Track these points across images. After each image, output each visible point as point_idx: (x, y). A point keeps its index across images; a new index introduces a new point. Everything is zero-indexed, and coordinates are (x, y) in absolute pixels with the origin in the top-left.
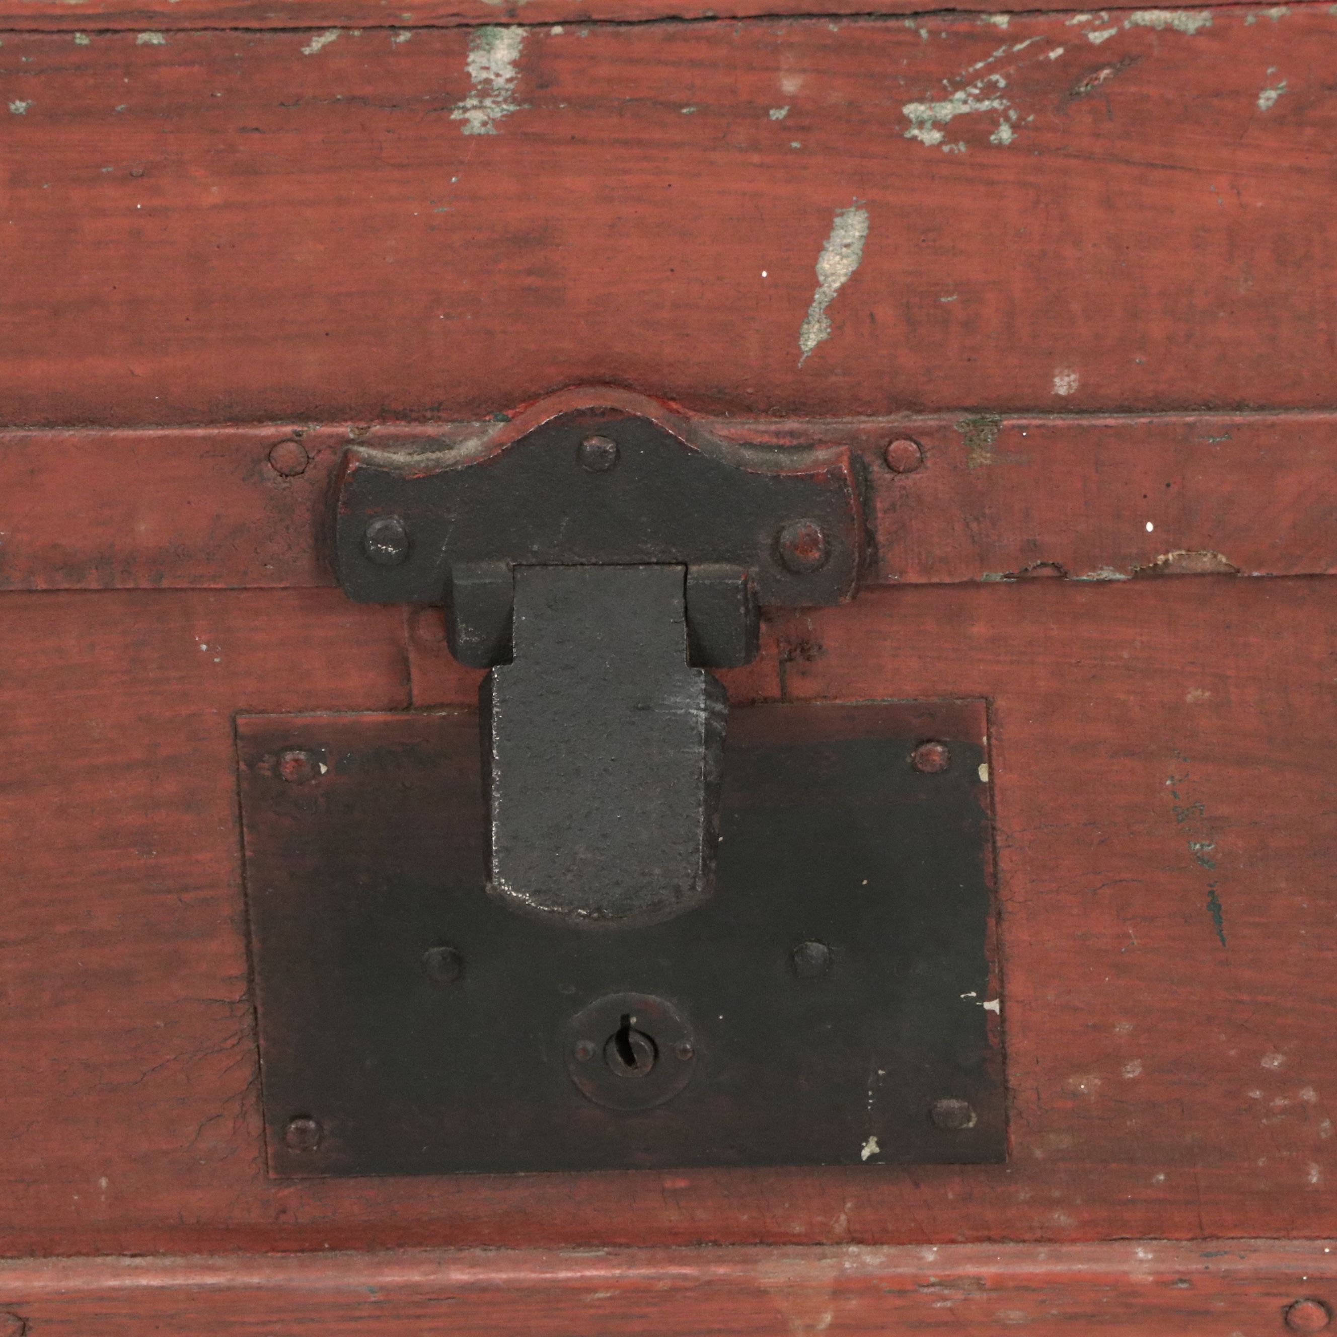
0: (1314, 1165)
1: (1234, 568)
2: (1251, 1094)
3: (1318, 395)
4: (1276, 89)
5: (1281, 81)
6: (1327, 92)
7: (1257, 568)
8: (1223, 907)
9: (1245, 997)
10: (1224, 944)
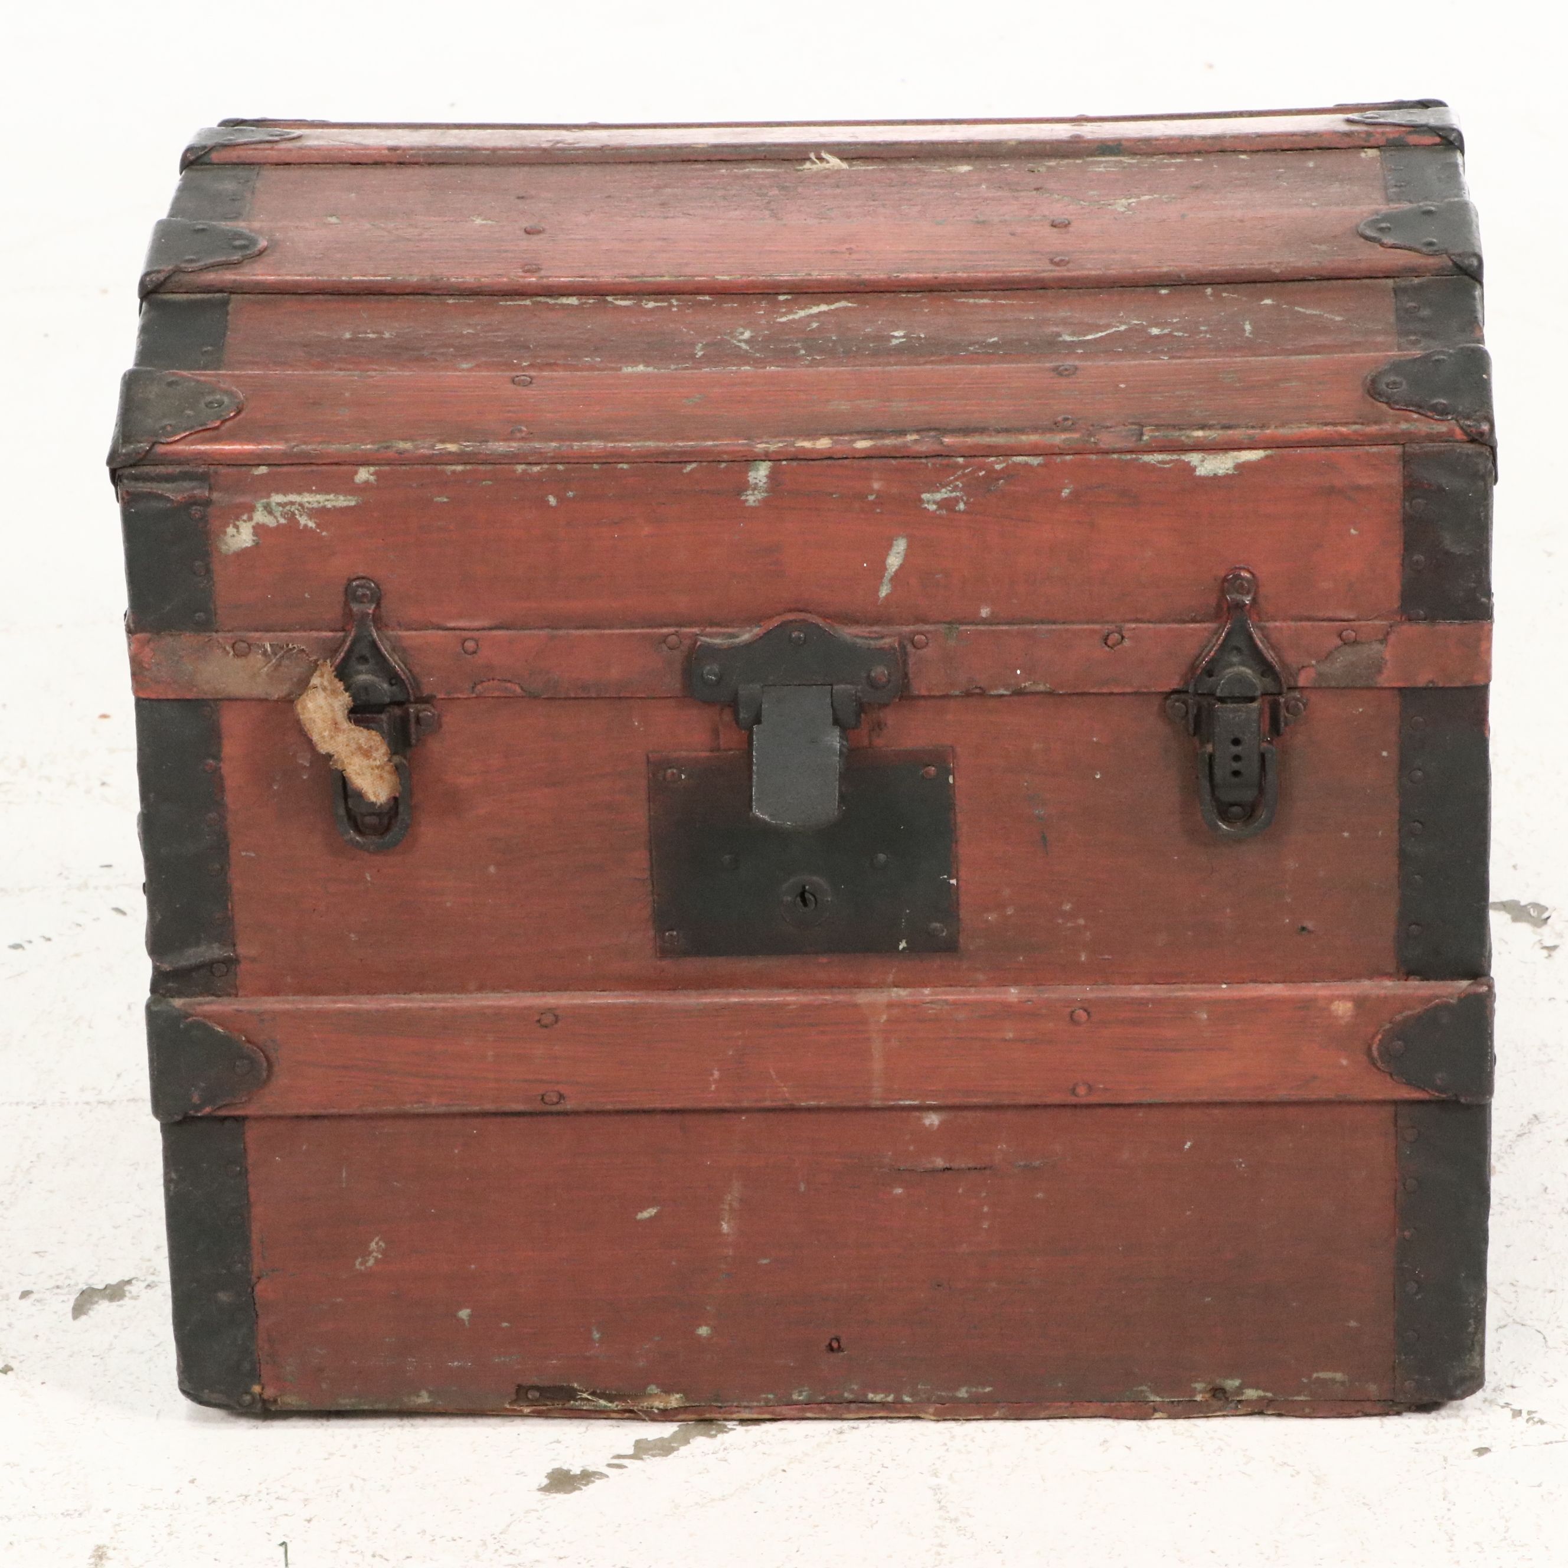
0: (1083, 952)
1: (1052, 690)
2: (1058, 921)
3: (1086, 617)
4: (1069, 489)
5: (1071, 485)
6: (1089, 490)
7: (1061, 690)
8: (1047, 839)
9: (1056, 878)
10: (1047, 855)
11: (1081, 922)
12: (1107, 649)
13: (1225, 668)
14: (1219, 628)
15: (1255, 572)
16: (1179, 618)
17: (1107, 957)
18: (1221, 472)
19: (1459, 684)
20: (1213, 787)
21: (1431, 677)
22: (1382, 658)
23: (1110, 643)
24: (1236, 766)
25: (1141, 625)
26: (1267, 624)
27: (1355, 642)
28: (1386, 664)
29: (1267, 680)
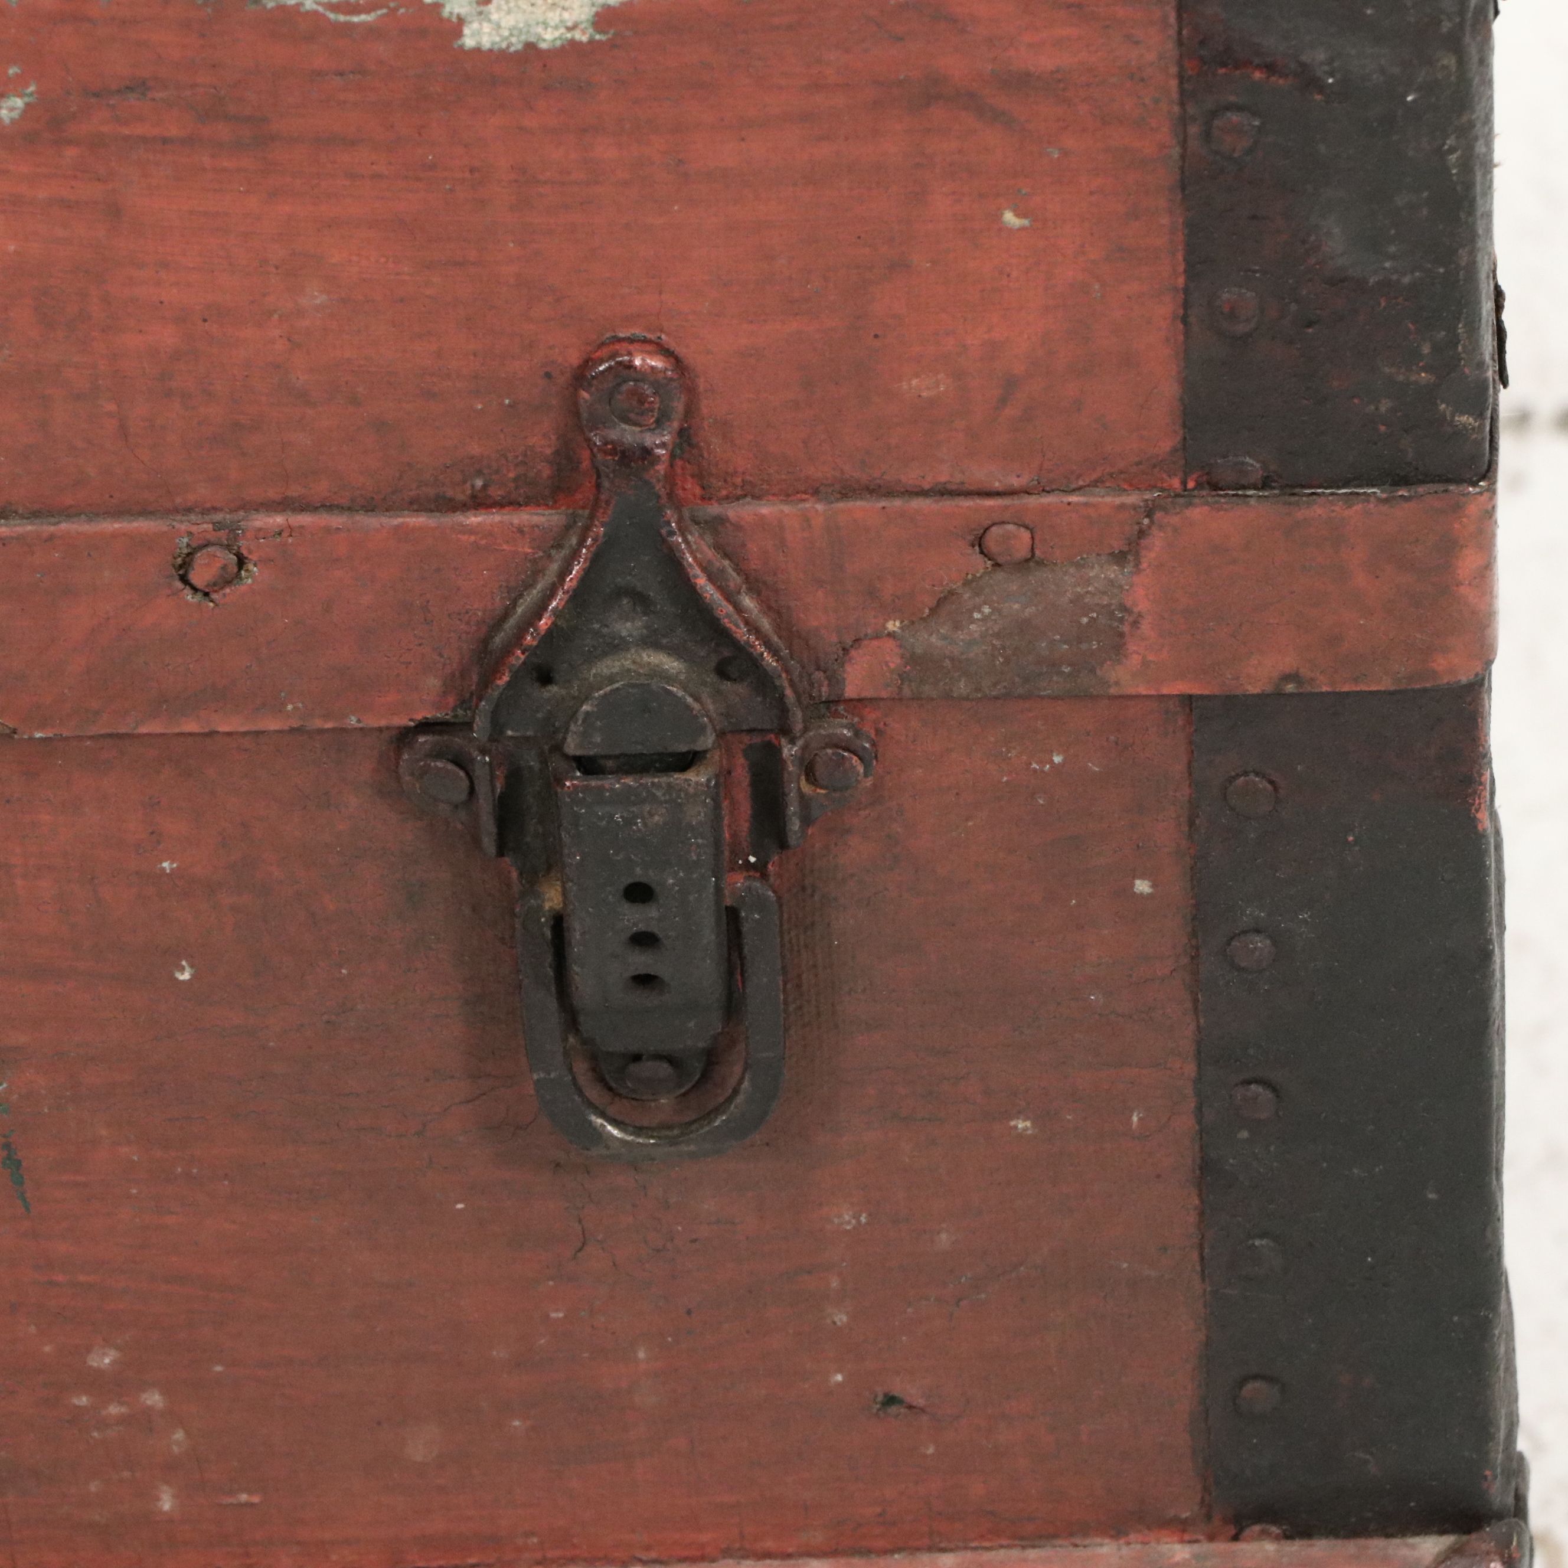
0: (165, 1488)
1: (10, 728)
2: (76, 1401)
3: (111, 497)
4: (21, 96)
5: (27, 86)
6: (93, 100)
7: (41, 727)
8: (24, 1164)
9: (60, 1278)
10: (27, 1209)
11: (154, 1399)
12: (189, 596)
13: (592, 658)
14: (568, 528)
15: (681, 351)
16: (431, 492)
17: (244, 1497)
18: (549, 37)
19: (1385, 684)
20: (571, 1018)
21: (1289, 662)
22: (1123, 608)
23: (199, 576)
24: (641, 961)
25: (305, 519)
26: (733, 511)
27: (1030, 562)
28: (1135, 624)
29: (737, 691)
